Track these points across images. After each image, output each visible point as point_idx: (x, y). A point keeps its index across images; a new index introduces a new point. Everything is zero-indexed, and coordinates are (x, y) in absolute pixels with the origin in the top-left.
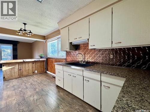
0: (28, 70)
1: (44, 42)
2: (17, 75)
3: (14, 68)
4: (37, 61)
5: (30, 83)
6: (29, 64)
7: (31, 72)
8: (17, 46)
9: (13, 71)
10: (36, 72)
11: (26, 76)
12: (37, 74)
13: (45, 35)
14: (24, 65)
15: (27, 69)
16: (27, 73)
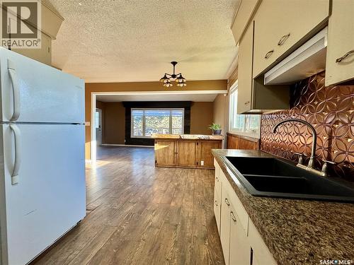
0: (189, 155)
1: (225, 95)
2: (170, 161)
3: (168, 148)
4: (204, 140)
5: (176, 184)
6: (190, 145)
7: (192, 161)
8: (190, 109)
9: (166, 154)
10: (202, 163)
11: (185, 167)
12: (202, 169)
13: (227, 78)
14: (182, 145)
15: (186, 153)
16: (186, 163)
